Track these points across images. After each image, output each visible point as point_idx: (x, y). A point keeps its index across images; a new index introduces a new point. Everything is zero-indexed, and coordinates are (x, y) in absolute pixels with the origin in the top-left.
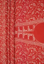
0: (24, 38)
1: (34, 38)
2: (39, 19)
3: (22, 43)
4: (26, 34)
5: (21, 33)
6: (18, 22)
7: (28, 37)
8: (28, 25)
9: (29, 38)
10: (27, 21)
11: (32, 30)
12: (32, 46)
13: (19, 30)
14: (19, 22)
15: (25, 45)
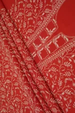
0: (50, 52)
1: (65, 37)
2: (54, 4)
3: (53, 63)
4: (50, 43)
5: (42, 49)
6: (28, 38)
7: (56, 44)
8: (45, 28)
9: (58, 46)
10: (39, 23)
11: (54, 29)
12: (70, 52)
13: (37, 47)
14: (29, 36)
15: (59, 62)
